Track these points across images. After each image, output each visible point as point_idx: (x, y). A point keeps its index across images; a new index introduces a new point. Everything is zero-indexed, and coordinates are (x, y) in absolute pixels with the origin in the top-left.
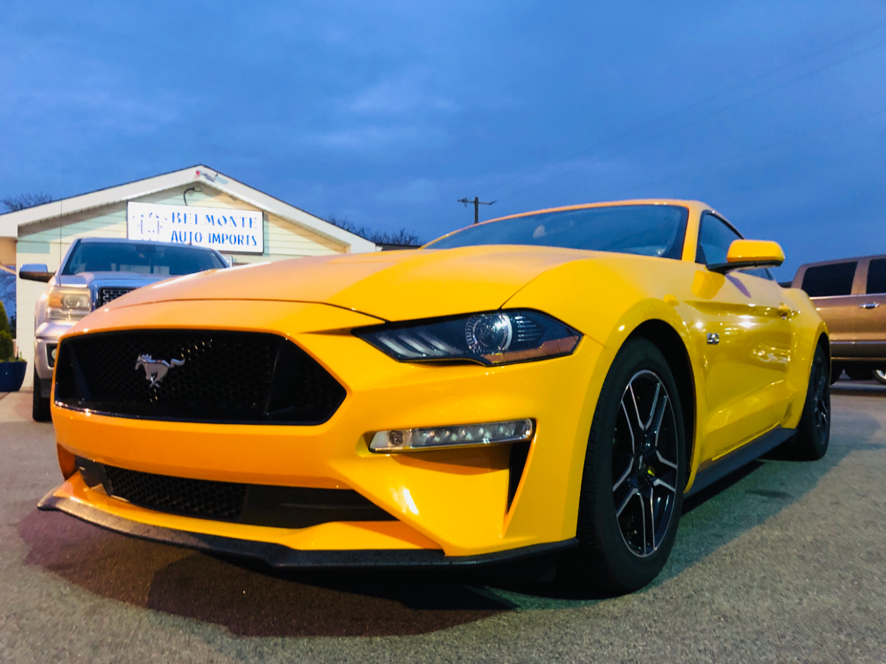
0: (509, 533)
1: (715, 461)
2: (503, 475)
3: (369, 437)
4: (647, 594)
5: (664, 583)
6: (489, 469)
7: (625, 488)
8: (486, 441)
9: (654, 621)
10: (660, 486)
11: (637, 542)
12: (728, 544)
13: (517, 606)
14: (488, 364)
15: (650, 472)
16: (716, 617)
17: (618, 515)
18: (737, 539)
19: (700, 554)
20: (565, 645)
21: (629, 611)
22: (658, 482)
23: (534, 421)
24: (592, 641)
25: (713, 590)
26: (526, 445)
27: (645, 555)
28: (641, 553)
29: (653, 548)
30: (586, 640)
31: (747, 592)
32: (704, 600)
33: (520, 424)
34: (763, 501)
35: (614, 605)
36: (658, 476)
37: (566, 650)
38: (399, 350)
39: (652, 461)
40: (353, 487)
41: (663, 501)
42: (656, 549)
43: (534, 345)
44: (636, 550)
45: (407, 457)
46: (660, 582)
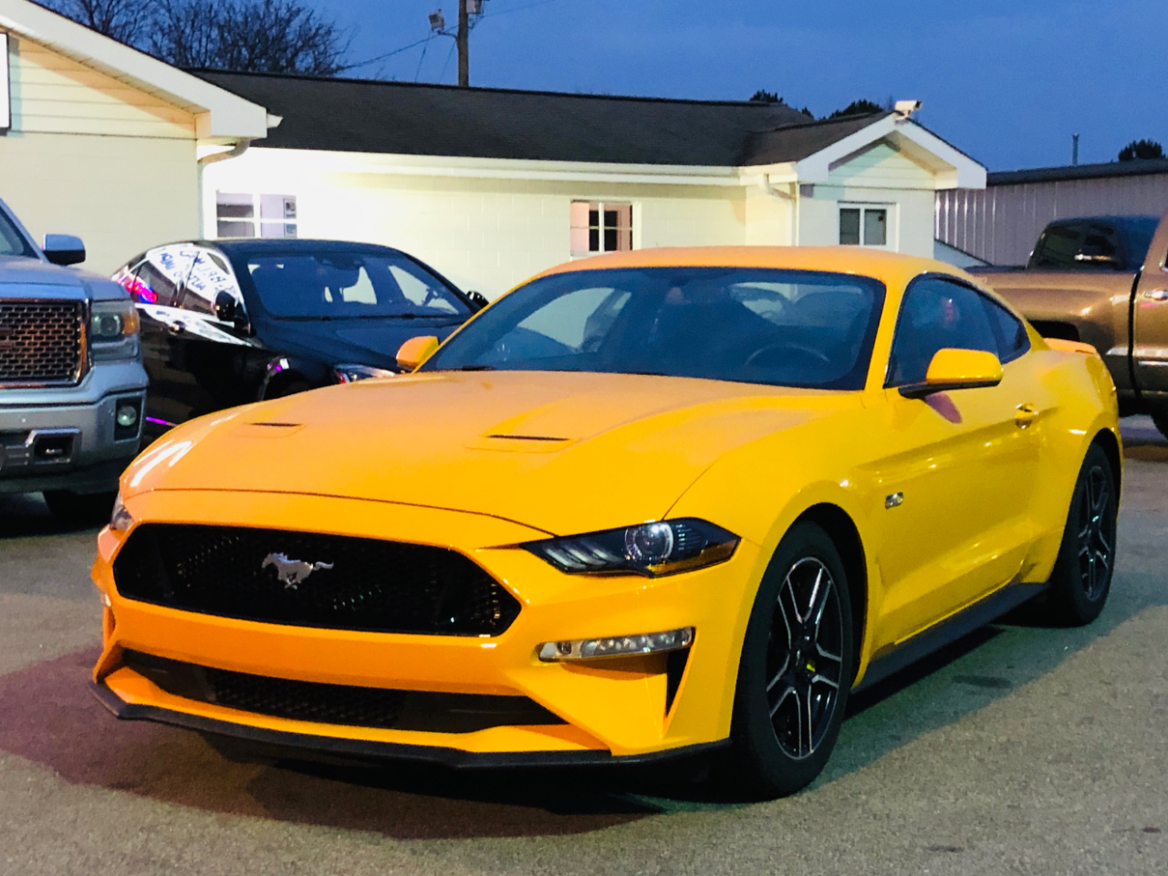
0: (668, 734)
1: (899, 644)
2: (661, 680)
3: (540, 648)
4: (803, 798)
5: (821, 787)
6: (645, 674)
7: (781, 686)
8: (646, 650)
9: (805, 820)
10: (819, 682)
11: (792, 743)
12: (904, 747)
13: (667, 810)
14: (651, 575)
15: (809, 667)
16: (866, 815)
17: (771, 716)
18: (916, 741)
19: (868, 758)
20: (718, 838)
21: (780, 813)
22: (817, 678)
23: (693, 630)
24: (744, 835)
25: (870, 793)
26: (686, 651)
27: (800, 758)
28: (796, 754)
29: (809, 750)
30: (738, 835)
31: (905, 795)
32: (859, 802)
33: (679, 634)
34: (973, 693)
35: (766, 808)
36: (818, 672)
37: (719, 841)
38: (565, 562)
39: (810, 655)
40: (527, 695)
41: (824, 699)
42: (812, 751)
43: (694, 553)
44: (791, 752)
45: (574, 665)
46: (817, 787)
